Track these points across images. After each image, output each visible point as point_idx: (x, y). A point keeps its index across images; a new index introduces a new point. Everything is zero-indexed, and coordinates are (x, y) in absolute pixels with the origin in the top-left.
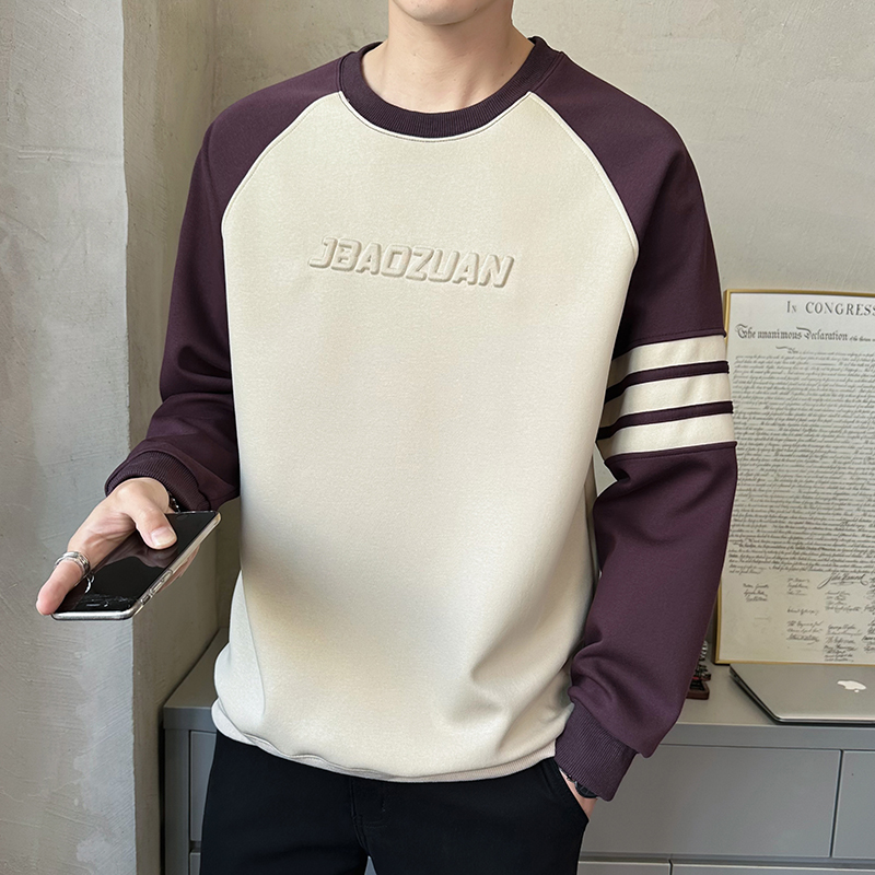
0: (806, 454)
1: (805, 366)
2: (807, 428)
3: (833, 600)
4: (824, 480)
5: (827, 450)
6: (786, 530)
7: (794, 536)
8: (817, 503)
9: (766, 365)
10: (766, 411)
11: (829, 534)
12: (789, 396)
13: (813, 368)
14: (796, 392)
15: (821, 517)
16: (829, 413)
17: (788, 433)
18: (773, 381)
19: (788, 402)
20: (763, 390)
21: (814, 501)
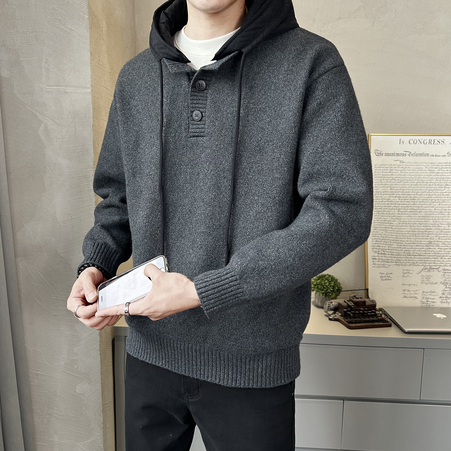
0: (412, 210)
1: (409, 169)
2: (412, 198)
3: (424, 279)
4: (421, 223)
5: (422, 208)
6: (403, 247)
7: (407, 249)
8: (418, 234)
9: (389, 169)
10: (391, 191)
11: (423, 248)
12: (402, 183)
13: (413, 170)
14: (404, 181)
15: (420, 240)
16: (421, 191)
17: (403, 201)
18: (393, 176)
19: (402, 186)
20: (389, 181)
21: (417, 233)
